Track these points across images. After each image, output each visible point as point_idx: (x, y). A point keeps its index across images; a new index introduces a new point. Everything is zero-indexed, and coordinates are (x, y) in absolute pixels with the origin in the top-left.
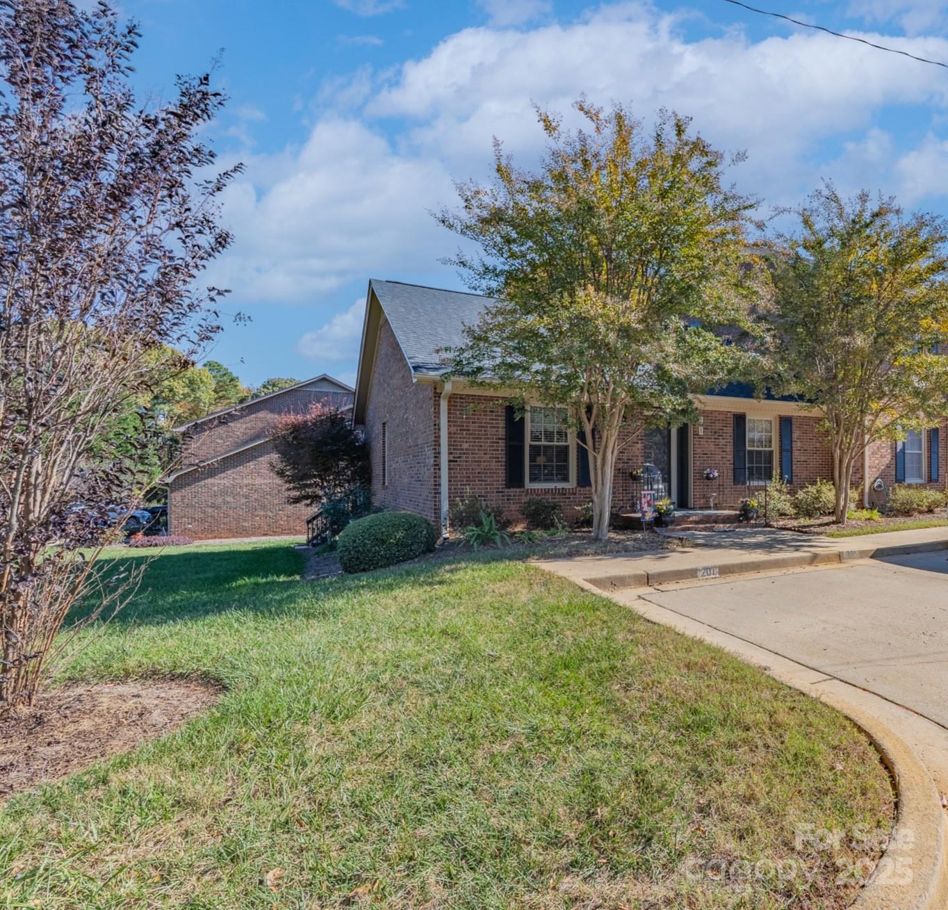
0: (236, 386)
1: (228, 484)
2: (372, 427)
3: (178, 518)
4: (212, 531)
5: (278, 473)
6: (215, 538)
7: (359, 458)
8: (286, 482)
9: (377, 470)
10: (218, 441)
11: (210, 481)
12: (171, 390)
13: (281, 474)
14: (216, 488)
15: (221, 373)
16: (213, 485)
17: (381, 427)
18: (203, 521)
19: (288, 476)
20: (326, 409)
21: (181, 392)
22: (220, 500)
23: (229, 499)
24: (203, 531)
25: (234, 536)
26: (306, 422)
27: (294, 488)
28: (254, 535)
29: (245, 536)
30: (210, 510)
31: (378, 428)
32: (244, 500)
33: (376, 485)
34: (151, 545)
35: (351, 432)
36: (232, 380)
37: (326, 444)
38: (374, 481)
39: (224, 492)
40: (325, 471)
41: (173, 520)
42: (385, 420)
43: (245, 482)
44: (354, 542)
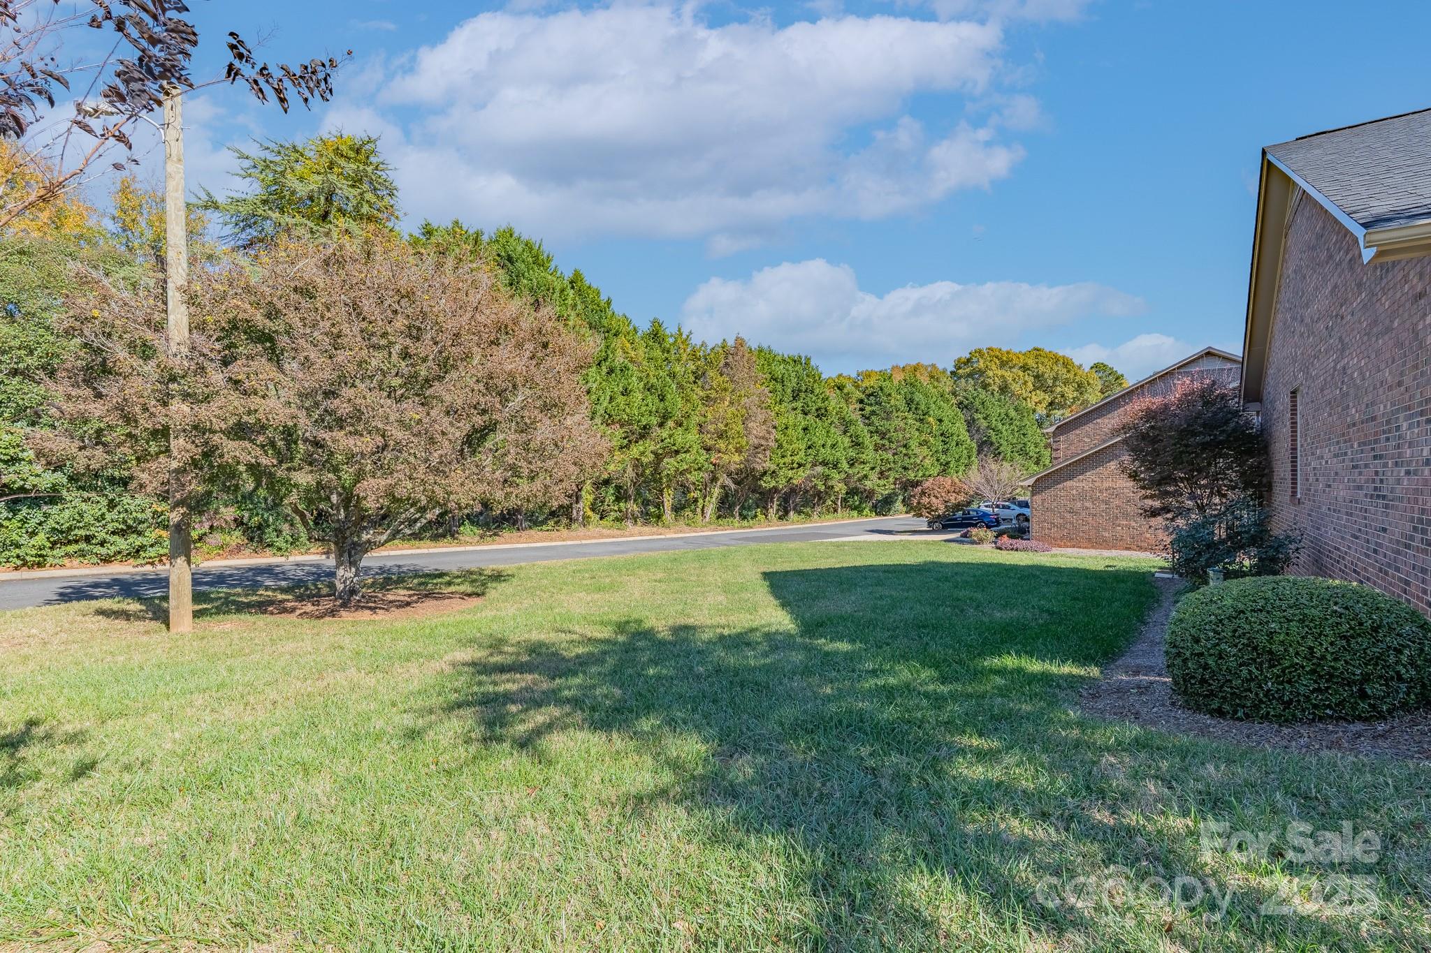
0: (1121, 384)
1: (1087, 488)
2: (1273, 402)
3: (1039, 523)
4: (1071, 540)
5: (1130, 476)
6: (1074, 546)
7: (1250, 453)
8: (1143, 488)
9: (1281, 469)
10: (1086, 440)
11: (1069, 483)
12: (1063, 396)
13: (1134, 476)
14: (1074, 492)
15: (1107, 373)
16: (1072, 488)
17: (1288, 400)
18: (1061, 527)
19: (1144, 479)
20: (1197, 385)
21: (1071, 396)
22: (1079, 504)
23: (1088, 504)
24: (1062, 539)
25: (1093, 547)
26: (1166, 406)
27: (1152, 497)
28: (1115, 547)
29: (1105, 548)
30: (1068, 515)
31: (1283, 402)
32: (1103, 506)
33: (1281, 495)
34: (1012, 549)
35: (1236, 414)
36: (1117, 379)
37: (1194, 434)
38: (1277, 489)
39: (1082, 496)
40: (1195, 472)
41: (1034, 526)
42: (1295, 385)
43: (1106, 485)
44: (1197, 641)
